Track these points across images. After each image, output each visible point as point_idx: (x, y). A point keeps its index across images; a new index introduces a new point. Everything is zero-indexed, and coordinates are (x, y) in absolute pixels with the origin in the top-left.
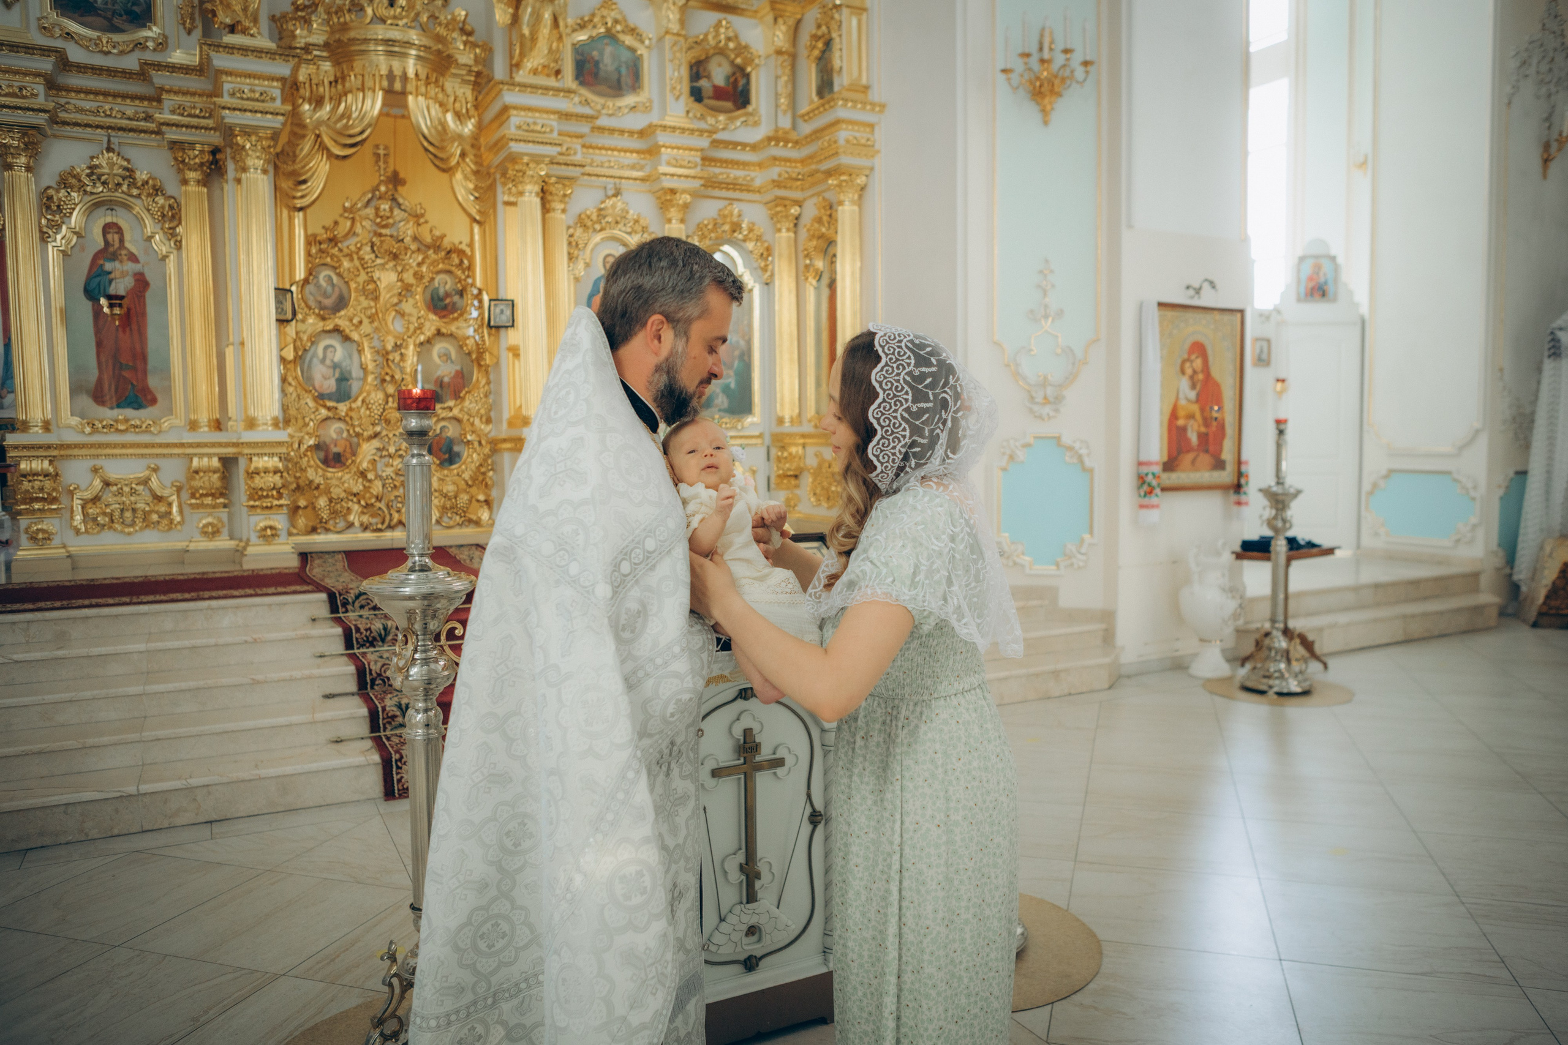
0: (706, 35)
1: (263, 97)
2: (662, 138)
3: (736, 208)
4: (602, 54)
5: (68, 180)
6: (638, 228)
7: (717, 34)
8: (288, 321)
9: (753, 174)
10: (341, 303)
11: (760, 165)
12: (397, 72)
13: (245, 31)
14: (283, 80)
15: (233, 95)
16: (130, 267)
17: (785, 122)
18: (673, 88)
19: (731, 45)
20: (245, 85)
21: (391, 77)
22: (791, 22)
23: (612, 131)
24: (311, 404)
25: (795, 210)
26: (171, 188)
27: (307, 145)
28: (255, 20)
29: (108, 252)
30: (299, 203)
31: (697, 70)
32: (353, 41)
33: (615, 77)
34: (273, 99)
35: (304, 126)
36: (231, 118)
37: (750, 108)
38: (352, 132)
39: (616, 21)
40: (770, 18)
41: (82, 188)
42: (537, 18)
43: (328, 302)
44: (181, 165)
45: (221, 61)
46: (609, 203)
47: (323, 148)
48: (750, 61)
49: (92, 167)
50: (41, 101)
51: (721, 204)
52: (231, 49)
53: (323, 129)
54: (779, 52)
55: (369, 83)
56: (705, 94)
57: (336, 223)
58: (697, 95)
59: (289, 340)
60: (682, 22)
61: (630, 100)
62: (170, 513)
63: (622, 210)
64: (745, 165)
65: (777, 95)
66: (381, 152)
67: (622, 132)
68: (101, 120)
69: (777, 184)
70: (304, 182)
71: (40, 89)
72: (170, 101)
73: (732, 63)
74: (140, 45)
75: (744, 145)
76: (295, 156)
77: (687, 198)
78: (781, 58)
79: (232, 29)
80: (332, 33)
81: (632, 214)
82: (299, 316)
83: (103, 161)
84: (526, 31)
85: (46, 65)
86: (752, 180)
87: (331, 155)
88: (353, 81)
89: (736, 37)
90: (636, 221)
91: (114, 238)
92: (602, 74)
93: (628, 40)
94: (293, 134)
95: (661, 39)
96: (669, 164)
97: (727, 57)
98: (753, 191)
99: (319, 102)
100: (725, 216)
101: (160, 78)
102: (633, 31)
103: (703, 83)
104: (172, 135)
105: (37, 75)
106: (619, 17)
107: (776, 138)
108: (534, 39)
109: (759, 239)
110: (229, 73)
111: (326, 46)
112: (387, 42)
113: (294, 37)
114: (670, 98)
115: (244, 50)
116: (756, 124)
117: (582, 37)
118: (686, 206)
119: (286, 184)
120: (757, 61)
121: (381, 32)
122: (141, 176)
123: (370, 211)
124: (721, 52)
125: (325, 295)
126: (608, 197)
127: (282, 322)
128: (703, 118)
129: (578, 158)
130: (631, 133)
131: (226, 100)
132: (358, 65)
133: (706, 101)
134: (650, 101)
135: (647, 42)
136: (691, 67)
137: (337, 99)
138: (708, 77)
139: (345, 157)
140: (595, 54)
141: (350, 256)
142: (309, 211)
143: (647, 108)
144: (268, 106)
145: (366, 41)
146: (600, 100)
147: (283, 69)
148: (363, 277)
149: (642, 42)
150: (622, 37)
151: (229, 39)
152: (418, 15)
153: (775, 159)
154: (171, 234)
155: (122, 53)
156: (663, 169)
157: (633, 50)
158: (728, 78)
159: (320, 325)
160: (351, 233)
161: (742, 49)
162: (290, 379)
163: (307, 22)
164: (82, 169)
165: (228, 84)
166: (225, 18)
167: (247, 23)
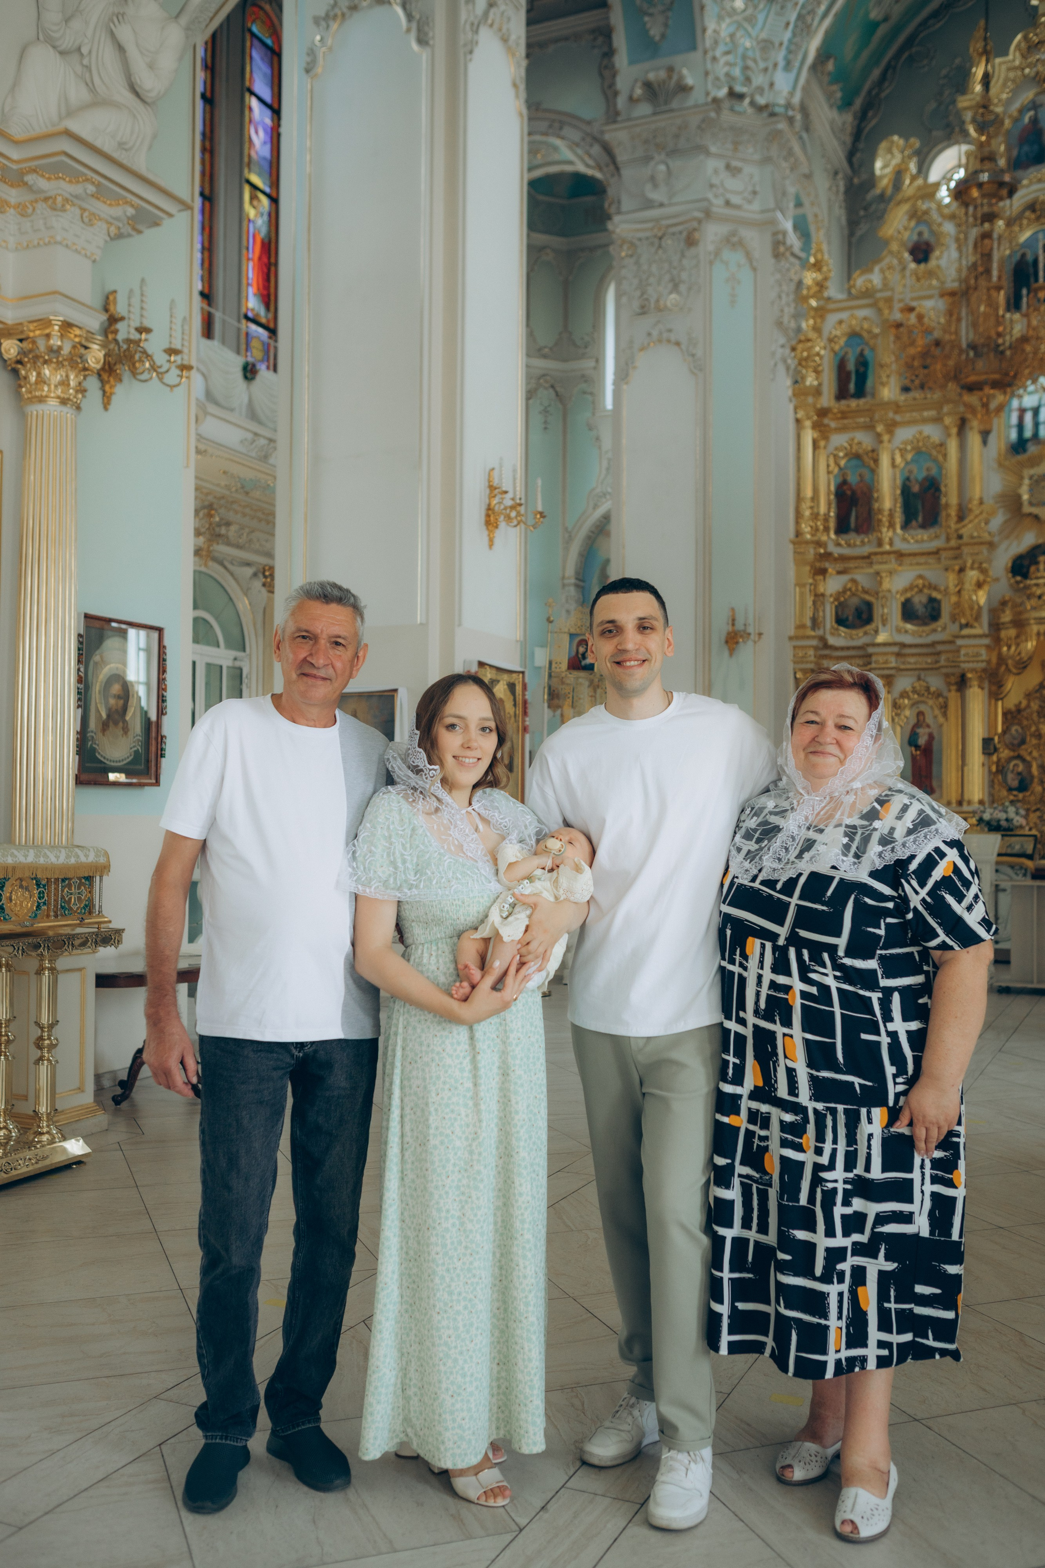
1: (978, 655)
5: (904, 695)
8: (991, 754)
10: (1023, 742)
12: (1042, 631)
13: (972, 627)
14: (986, 645)
15: (965, 655)
16: (927, 730)
20: (970, 650)
21: (1037, 634)
26: (945, 693)
27: (1003, 668)
29: (917, 725)
30: (1000, 696)
34: (982, 655)
36: (963, 666)
38: (1022, 661)
41: (909, 698)
43: (1016, 742)
44: (949, 684)
45: (959, 642)
47: (1009, 670)
49: (914, 688)
50: (893, 665)
52: (963, 637)
53: (1010, 662)
55: (1030, 637)
57: (1020, 703)
59: (993, 763)
68: (918, 666)
70: (1003, 686)
71: (892, 659)
72: (943, 657)
74: (935, 631)
76: (999, 675)
79: (966, 625)
80: (1014, 615)
82: (997, 751)
83: (917, 685)
85: (896, 649)
87: (1013, 673)
91: (921, 718)
99: (1009, 647)
101: (940, 648)
104: (944, 670)
105: (892, 653)
110: (963, 646)
111: (1012, 622)
112: (1036, 618)
113: (999, 618)
115: (969, 637)
119: (994, 688)
121: (1034, 614)
122: (932, 689)
123: (1038, 695)
125: (1014, 738)
127: (987, 754)
131: (962, 658)
132: (1026, 629)
137: (1018, 645)
139: (1019, 674)
141: (1027, 719)
142: (1005, 699)
144: (980, 658)
145: (1028, 619)
147: (985, 641)
148: (1033, 729)
151: (966, 632)
154: (945, 715)
155: (927, 635)
159: (1012, 754)
160: (1028, 706)
163: (1004, 611)
164: (909, 689)
165: (963, 652)
166: (963, 621)
167: (971, 621)
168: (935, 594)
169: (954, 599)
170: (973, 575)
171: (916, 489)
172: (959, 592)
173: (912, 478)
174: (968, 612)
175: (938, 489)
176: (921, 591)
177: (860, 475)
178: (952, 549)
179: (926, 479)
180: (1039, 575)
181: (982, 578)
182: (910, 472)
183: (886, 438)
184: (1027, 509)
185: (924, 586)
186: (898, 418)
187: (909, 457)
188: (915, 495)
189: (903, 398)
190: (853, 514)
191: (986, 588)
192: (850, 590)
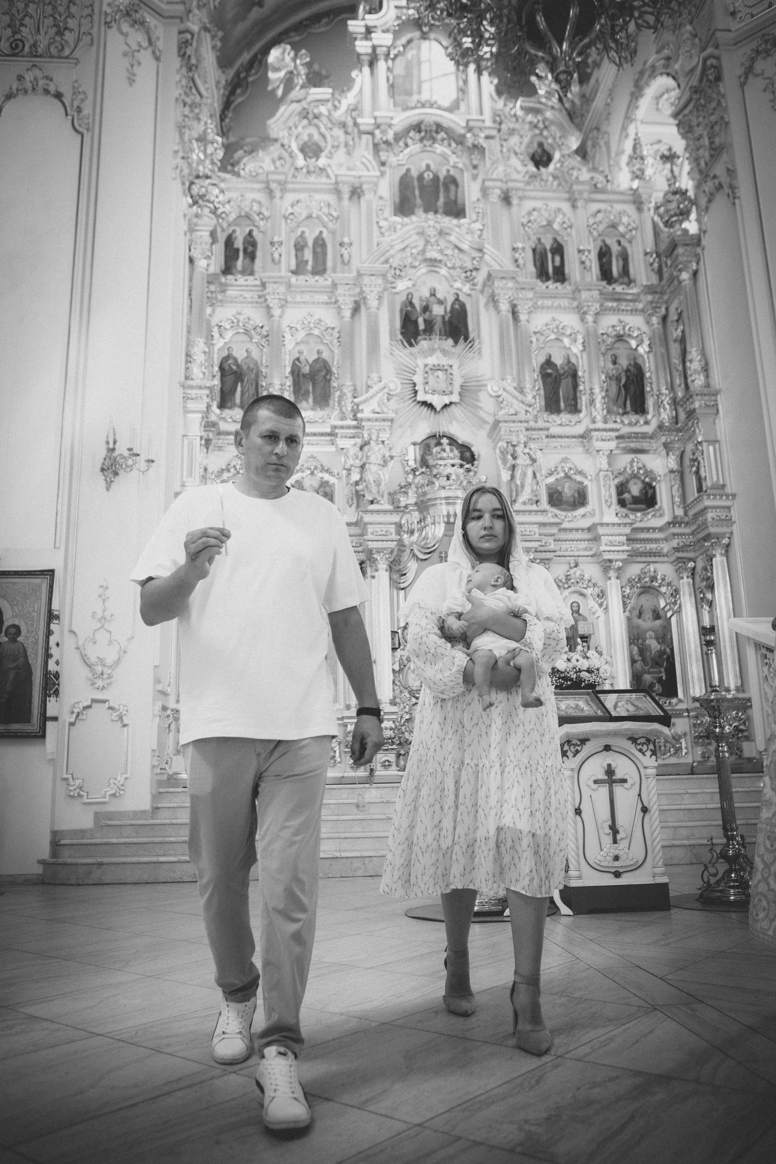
0: (625, 468)
1: (387, 533)
2: (601, 530)
3: (652, 567)
4: (563, 488)
6: (590, 584)
7: (632, 466)
8: (396, 649)
9: (662, 546)
11: (666, 540)
12: (452, 513)
14: (396, 523)
15: (372, 534)
17: (680, 512)
18: (606, 501)
19: (641, 472)
20: (378, 528)
21: (448, 516)
22: (678, 453)
23: (571, 530)
24: (408, 695)
25: (691, 565)
27: (406, 555)
28: (383, 497)
30: (402, 586)
31: (622, 489)
32: (429, 500)
33: (572, 500)
34: (391, 534)
35: (404, 546)
36: (371, 545)
37: (657, 507)
38: (429, 546)
39: (571, 469)
40: (664, 452)
42: (524, 474)
45: (367, 518)
46: (572, 572)
47: (414, 555)
48: (654, 479)
51: (642, 566)
52: (372, 512)
53: (414, 546)
54: (672, 471)
55: (437, 520)
56: (627, 502)
58: (622, 503)
59: (397, 659)
60: (609, 464)
61: (581, 511)
62: (334, 757)
63: (581, 575)
64: (656, 540)
65: (672, 497)
66: (443, 555)
67: (577, 530)
69: (677, 549)
70: (405, 574)
73: (643, 482)
75: (654, 529)
76: (400, 561)
77: (620, 564)
78: (673, 475)
79: (372, 502)
80: (418, 497)
81: (587, 577)
82: (402, 647)
84: (518, 482)
86: (662, 549)
87: (418, 559)
88: (429, 520)
89: (644, 466)
90: (589, 581)
92: (564, 499)
93: (579, 478)
94: (399, 550)
95: (598, 474)
96: (606, 545)
97: (639, 478)
98: (663, 556)
99: (412, 532)
100: (645, 573)
102: (580, 473)
103: (626, 496)
106: (572, 467)
107: (674, 522)
108: (523, 486)
109: (669, 584)
110: (371, 524)
111: (416, 504)
112: (447, 498)
113: (399, 501)
114: (605, 507)
115: (378, 512)
116: (661, 515)
117: (551, 480)
118: (619, 568)
119: (395, 576)
120: (658, 478)
121: (443, 494)
124: (635, 476)
126: (571, 568)
127: (394, 649)
128: (627, 516)
129: (552, 547)
130: (583, 530)
131: (369, 537)
132: (432, 511)
133: (629, 506)
134: (593, 510)
135: (589, 478)
136: (617, 488)
137: (421, 530)
138: (629, 492)
139: (425, 560)
140: (559, 488)
142: (407, 589)
143: (593, 514)
144: (390, 537)
145: (436, 499)
146: (564, 513)
147: (395, 518)
149: (586, 478)
150: (574, 477)
152: (462, 482)
153: (674, 534)
156: (603, 548)
157: (581, 483)
158: (641, 491)
161: (648, 473)
162: (397, 682)
163: (406, 493)
165: (370, 529)
166: (369, 497)
167: (379, 498)
168: (326, 477)
169: (355, 476)
170: (376, 452)
171: (306, 370)
172: (363, 467)
173: (302, 358)
174: (374, 489)
175: (329, 371)
176: (312, 473)
177: (247, 351)
178: (349, 427)
179: (316, 361)
180: (444, 455)
181: (387, 454)
182: (301, 352)
183: (277, 312)
184: (421, 397)
185: (316, 468)
186: (289, 299)
187: (301, 335)
188: (304, 376)
189: (293, 279)
190: (239, 389)
191: (391, 464)
192: (234, 466)
